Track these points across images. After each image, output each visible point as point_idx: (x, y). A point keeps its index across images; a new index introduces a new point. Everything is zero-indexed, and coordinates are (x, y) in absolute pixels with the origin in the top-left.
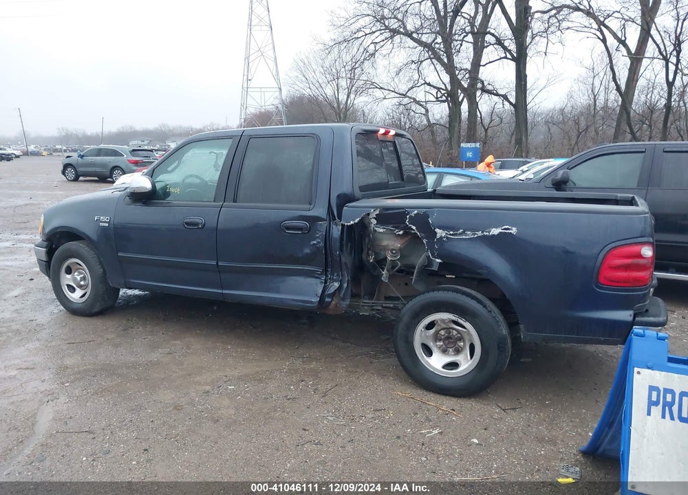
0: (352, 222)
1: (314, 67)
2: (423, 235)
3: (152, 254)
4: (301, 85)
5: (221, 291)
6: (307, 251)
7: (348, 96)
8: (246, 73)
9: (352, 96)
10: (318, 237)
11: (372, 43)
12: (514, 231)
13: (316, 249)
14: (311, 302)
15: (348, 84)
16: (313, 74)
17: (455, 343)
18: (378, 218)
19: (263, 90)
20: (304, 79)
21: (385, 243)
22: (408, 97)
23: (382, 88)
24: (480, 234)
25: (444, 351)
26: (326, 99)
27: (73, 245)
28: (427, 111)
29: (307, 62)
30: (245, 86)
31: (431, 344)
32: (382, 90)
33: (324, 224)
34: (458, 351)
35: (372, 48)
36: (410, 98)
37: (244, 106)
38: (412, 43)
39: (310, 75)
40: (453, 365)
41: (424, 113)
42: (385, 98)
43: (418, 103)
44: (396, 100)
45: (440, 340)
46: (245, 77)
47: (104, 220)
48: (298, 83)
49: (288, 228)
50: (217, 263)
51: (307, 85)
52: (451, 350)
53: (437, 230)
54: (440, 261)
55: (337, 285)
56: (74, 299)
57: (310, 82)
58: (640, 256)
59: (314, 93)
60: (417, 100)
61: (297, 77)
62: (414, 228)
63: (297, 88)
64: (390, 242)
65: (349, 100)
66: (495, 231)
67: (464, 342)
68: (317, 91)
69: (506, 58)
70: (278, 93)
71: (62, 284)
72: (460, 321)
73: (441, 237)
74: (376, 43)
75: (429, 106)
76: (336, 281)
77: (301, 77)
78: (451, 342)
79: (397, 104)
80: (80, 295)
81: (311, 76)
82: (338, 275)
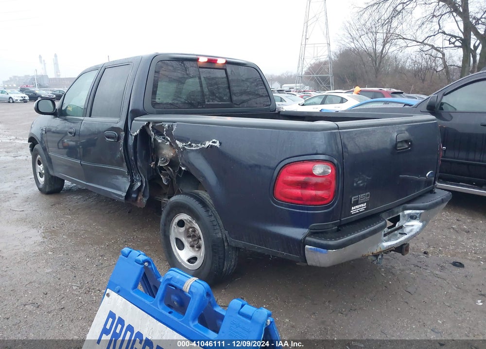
4: (347, 41)
7: (384, 47)
8: (304, 34)
11: (401, 3)
12: (217, 144)
14: (122, 197)
15: (385, 37)
19: (315, 45)
20: (349, 36)
22: (428, 45)
26: (366, 50)
28: (444, 55)
30: (304, 43)
31: (183, 239)
32: (406, 40)
36: (430, 45)
37: (302, 58)
41: (441, 57)
42: (407, 46)
43: (436, 49)
44: (418, 47)
46: (304, 37)
48: (345, 39)
55: (139, 184)
57: (354, 38)
58: (310, 174)
59: (356, 46)
60: (435, 46)
61: (344, 35)
63: (344, 43)
65: (384, 50)
68: (359, 44)
70: (327, 48)
75: (445, 51)
77: (347, 34)
79: (419, 50)
81: (354, 33)
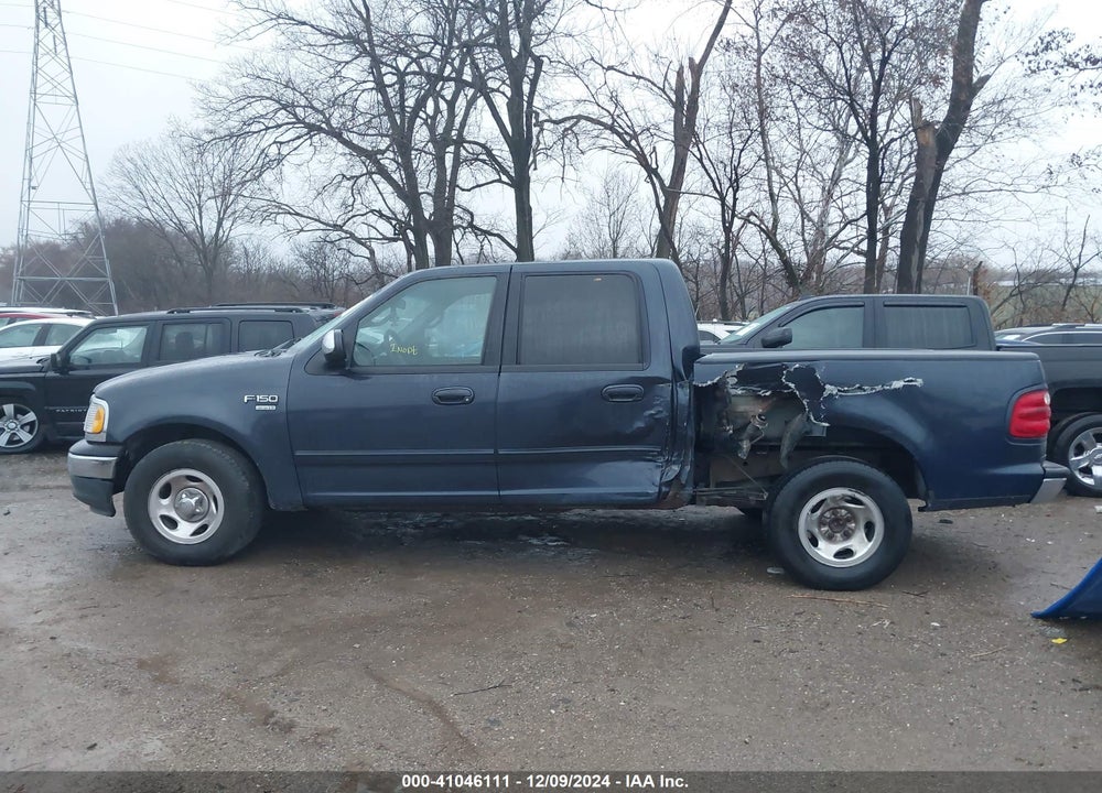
0: (709, 383)
1: (156, 174)
2: (804, 394)
3: (362, 448)
4: (130, 202)
5: (497, 493)
6: (640, 424)
7: (220, 224)
8: (27, 176)
9: (227, 224)
10: (659, 405)
11: (275, 142)
12: (919, 383)
13: (655, 422)
14: (648, 494)
15: (219, 206)
16: (154, 185)
17: (844, 525)
18: (739, 375)
20: (136, 191)
21: (741, 408)
22: (343, 230)
23: (297, 214)
24: (879, 388)
25: (830, 538)
26: (180, 226)
27: (187, 446)
28: (373, 252)
29: (139, 163)
31: (816, 531)
32: (297, 218)
33: (667, 387)
34: (847, 536)
35: (273, 150)
38: (341, 148)
39: (148, 188)
40: (847, 553)
41: (367, 255)
42: (302, 230)
43: (359, 241)
45: (825, 525)
46: (26, 183)
47: (266, 402)
48: (124, 198)
49: (613, 395)
50: (496, 452)
51: (143, 203)
52: (838, 535)
53: (827, 387)
54: (827, 425)
55: (676, 468)
56: (181, 539)
57: (148, 198)
59: (156, 216)
60: (357, 235)
61: (122, 188)
62: (792, 386)
63: (123, 206)
64: (748, 406)
65: (221, 231)
66: (898, 384)
67: (856, 522)
68: (163, 214)
69: (500, 181)
71: (152, 516)
72: (858, 496)
73: (831, 395)
74: (281, 143)
76: (674, 463)
77: (130, 187)
78: (838, 525)
79: (321, 240)
80: (192, 531)
81: (150, 188)
82: (679, 456)
